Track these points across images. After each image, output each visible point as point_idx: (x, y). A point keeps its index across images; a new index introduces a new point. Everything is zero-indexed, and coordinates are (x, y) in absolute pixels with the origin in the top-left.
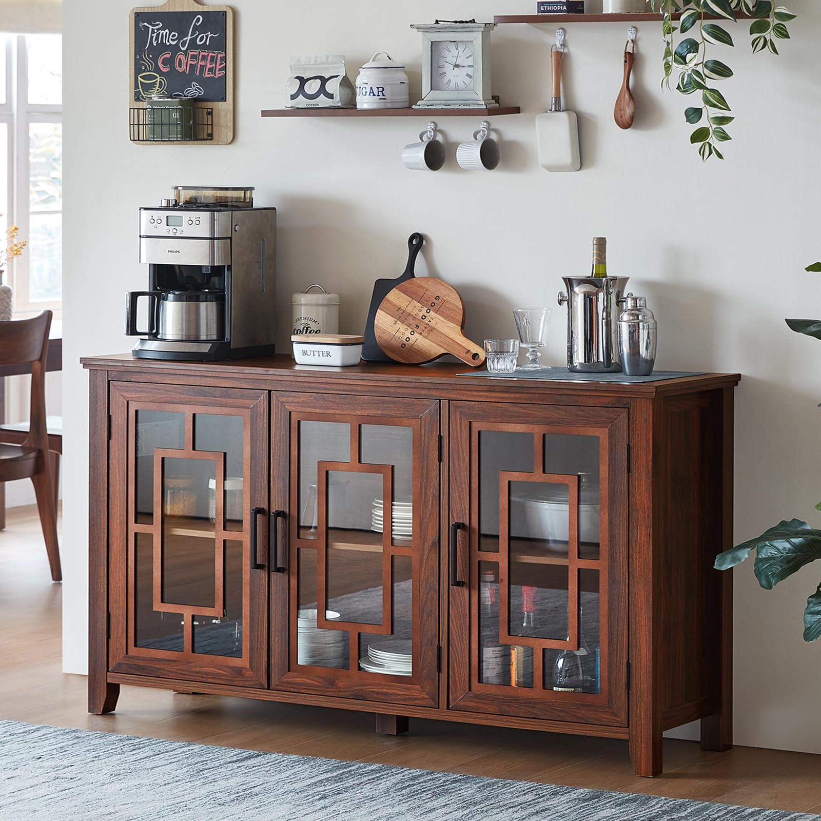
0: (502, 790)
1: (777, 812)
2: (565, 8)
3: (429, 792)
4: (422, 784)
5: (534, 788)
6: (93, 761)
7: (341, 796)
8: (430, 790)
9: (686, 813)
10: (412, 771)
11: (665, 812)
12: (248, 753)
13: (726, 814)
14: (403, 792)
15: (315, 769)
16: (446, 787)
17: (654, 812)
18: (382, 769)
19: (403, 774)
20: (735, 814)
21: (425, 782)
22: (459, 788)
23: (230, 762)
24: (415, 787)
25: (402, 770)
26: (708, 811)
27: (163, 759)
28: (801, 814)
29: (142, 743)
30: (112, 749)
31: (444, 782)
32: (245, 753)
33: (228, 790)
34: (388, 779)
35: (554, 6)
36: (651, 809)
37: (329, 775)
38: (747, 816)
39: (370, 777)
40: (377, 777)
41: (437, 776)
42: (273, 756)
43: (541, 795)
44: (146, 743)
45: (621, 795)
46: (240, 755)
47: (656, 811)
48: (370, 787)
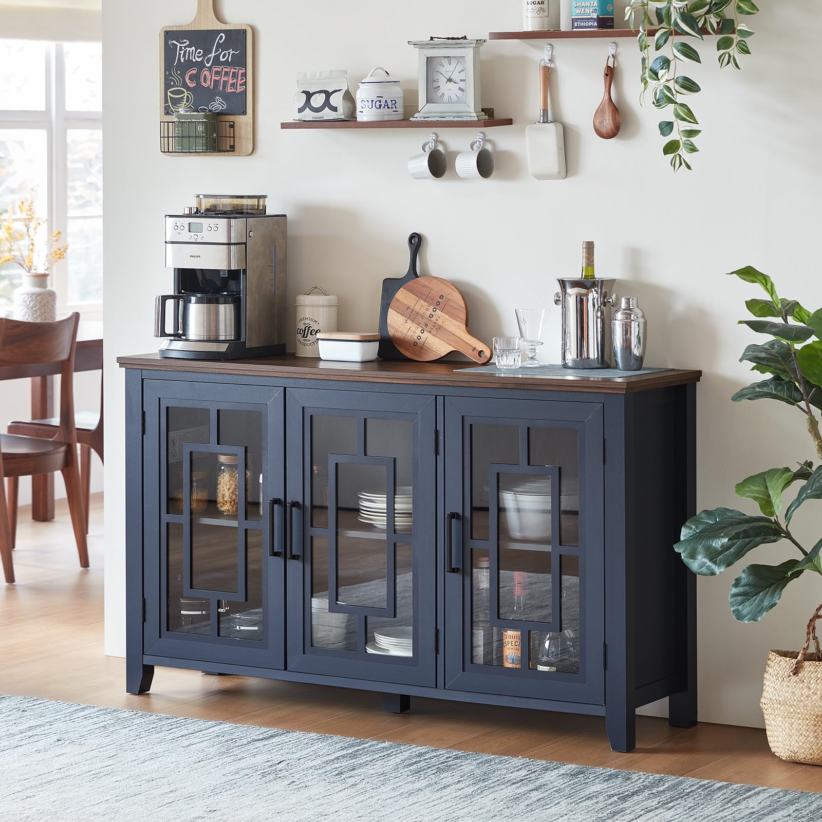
0: (498, 766)
1: (743, 786)
2: (596, 24)
3: (434, 768)
4: (427, 761)
5: (528, 764)
6: (135, 739)
7: (355, 772)
8: (434, 766)
9: (664, 787)
10: (419, 748)
11: (645, 787)
12: (273, 731)
13: (698, 788)
14: (411, 768)
15: (332, 747)
16: (449, 763)
17: (636, 786)
18: (391, 747)
19: (411, 751)
20: (706, 788)
21: (430, 758)
22: (460, 764)
23: (258, 740)
24: (421, 763)
25: (410, 747)
26: (683, 786)
27: (198, 737)
28: (765, 788)
29: (179, 722)
30: (152, 728)
31: (447, 758)
32: (270, 732)
33: (255, 766)
34: (397, 756)
35: (586, 22)
36: (634, 784)
37: (345, 752)
38: (716, 790)
39: (381, 755)
40: (388, 754)
41: (441, 753)
42: (295, 734)
43: (533, 771)
44: (182, 722)
45: (604, 771)
46: (266, 733)
47: (638, 786)
48: (382, 763)
